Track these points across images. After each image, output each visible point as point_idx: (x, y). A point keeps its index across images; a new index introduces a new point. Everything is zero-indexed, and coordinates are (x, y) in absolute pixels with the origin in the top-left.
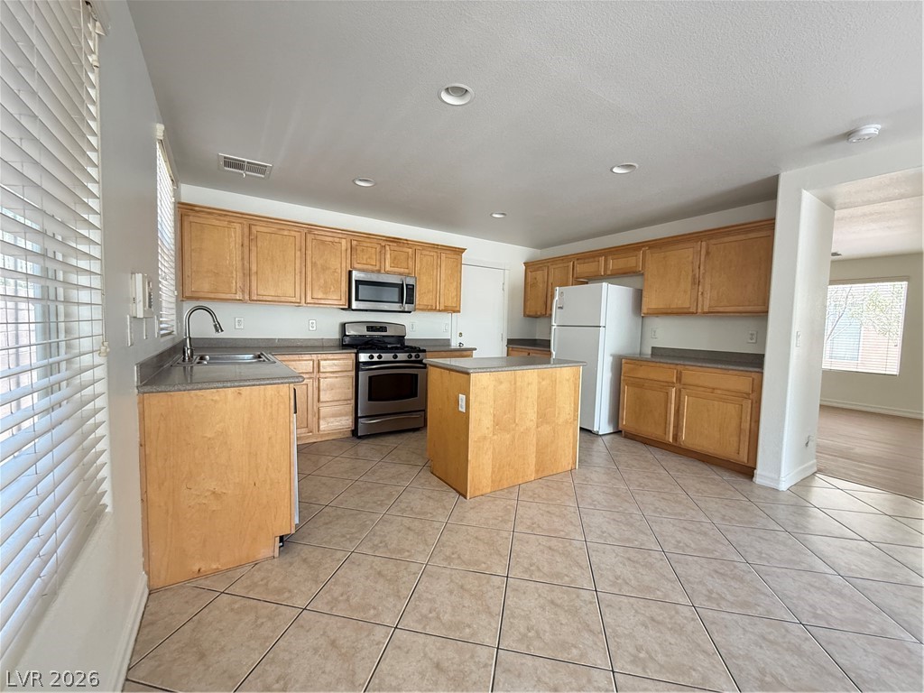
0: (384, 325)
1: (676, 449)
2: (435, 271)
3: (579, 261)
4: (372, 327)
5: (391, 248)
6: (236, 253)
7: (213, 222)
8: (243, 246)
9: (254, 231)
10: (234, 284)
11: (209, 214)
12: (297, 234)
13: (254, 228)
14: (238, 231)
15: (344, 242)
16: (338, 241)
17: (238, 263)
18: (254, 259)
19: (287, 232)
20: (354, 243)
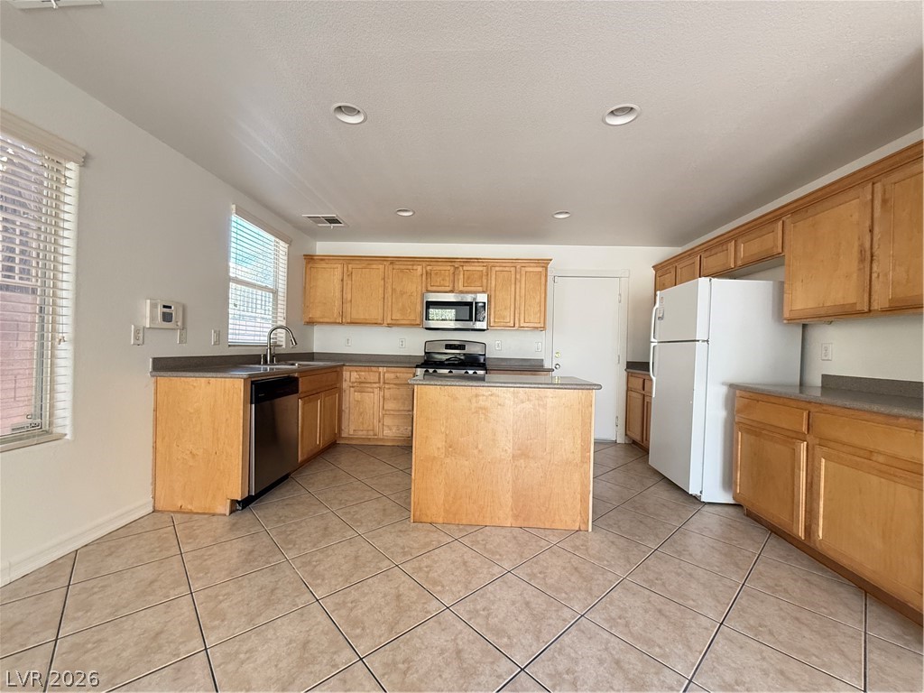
0: (462, 343)
1: (808, 551)
2: (513, 286)
3: (708, 253)
4: (451, 345)
5: (465, 268)
6: (338, 287)
7: (324, 265)
8: (342, 280)
9: (350, 269)
10: (336, 311)
11: (322, 260)
12: (381, 267)
13: (350, 266)
14: (340, 270)
15: (419, 268)
16: (415, 267)
17: (338, 294)
18: (349, 290)
19: (374, 266)
20: (429, 268)
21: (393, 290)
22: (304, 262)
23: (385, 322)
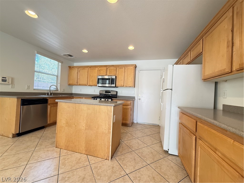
2: (124, 73)
5: (110, 68)
6: (76, 75)
7: (73, 69)
8: (78, 73)
9: (79, 70)
10: (76, 81)
11: (73, 67)
12: (87, 69)
13: (79, 69)
14: (77, 70)
15: (97, 69)
16: (96, 69)
17: (76, 77)
18: (79, 76)
19: (85, 69)
20: (100, 69)
21: (90, 75)
22: (68, 68)
23: (88, 85)
